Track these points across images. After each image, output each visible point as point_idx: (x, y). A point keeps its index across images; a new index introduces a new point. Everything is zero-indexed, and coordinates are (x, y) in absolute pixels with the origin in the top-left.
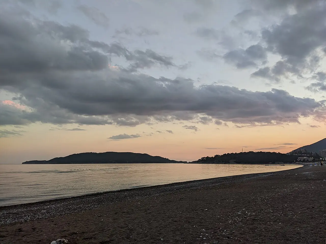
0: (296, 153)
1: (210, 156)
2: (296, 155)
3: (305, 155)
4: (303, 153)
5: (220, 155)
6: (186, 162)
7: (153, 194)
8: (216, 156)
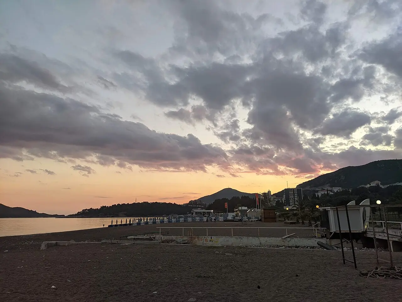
0: (192, 204)
1: (94, 208)
2: (191, 206)
3: (199, 206)
4: (198, 203)
5: (108, 206)
6: (63, 216)
8: (103, 208)
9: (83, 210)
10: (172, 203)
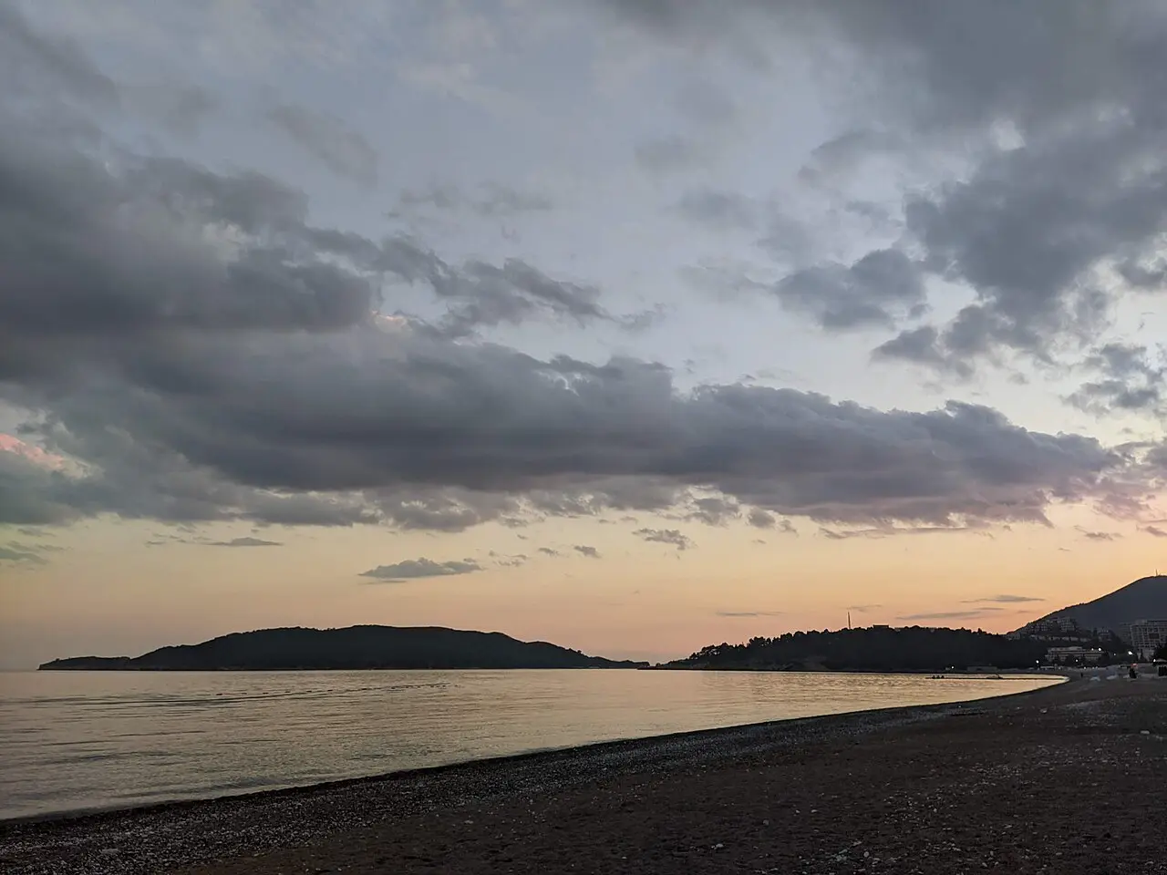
0: (1040, 633)
1: (733, 643)
2: (1041, 638)
3: (1073, 639)
4: (1065, 631)
5: (769, 639)
6: (644, 666)
7: (522, 786)
8: (757, 642)
9: (704, 649)
10: (970, 631)
